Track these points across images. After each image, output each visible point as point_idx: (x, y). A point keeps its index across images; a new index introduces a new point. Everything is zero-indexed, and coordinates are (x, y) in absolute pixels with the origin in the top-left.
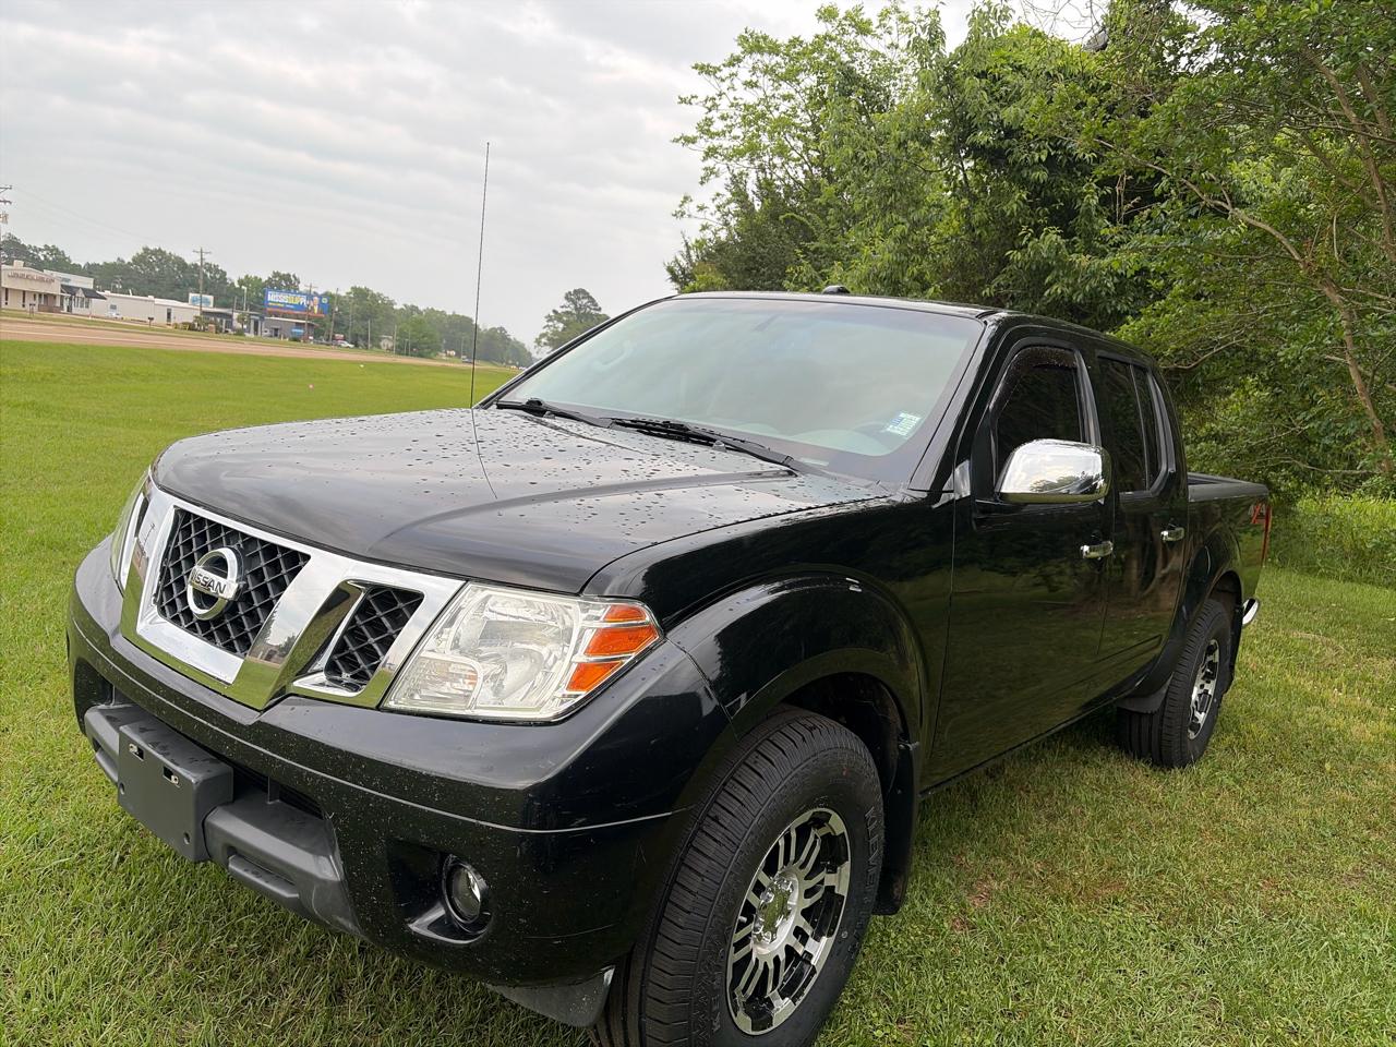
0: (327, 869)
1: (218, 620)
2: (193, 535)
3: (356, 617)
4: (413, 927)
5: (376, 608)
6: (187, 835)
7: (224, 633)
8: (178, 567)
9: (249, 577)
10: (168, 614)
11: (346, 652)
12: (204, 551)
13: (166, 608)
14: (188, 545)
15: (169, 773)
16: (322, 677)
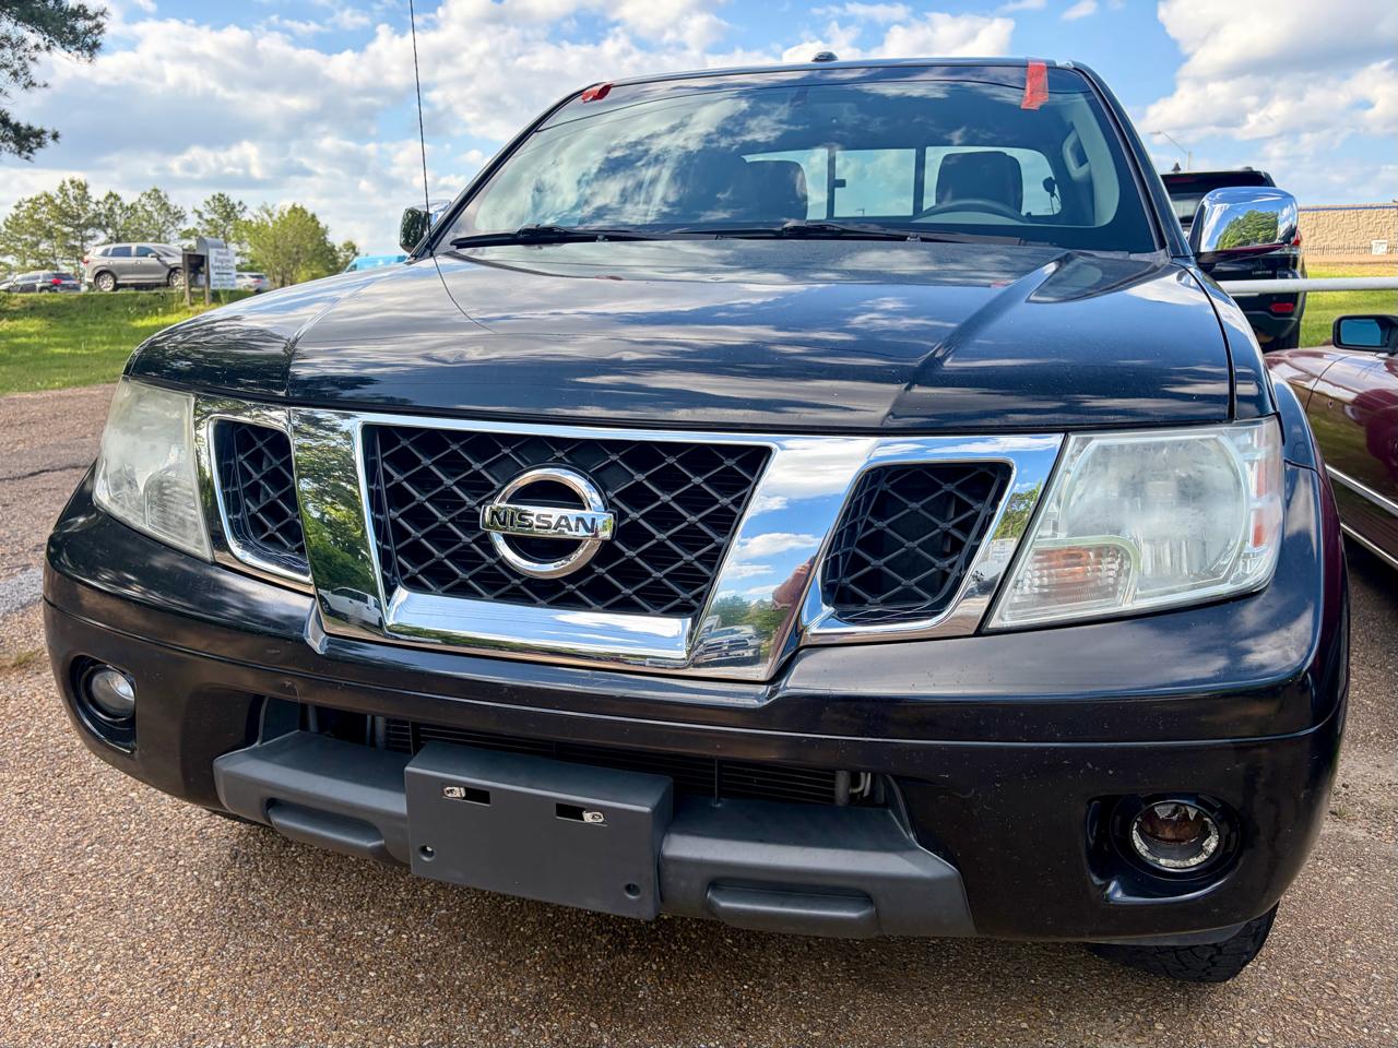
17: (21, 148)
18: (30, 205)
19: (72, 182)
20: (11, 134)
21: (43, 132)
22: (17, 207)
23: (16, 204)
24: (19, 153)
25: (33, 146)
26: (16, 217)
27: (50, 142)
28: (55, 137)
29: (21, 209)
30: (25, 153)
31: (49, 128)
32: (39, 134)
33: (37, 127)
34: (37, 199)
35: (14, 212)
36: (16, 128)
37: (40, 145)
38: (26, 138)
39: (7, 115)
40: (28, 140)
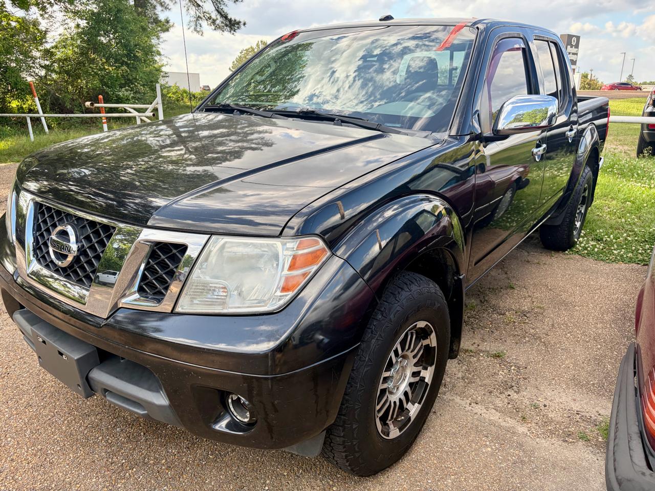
0: (160, 399)
1: (71, 266)
2: (46, 216)
3: (150, 260)
4: (217, 427)
5: (161, 255)
6: (79, 385)
7: (75, 272)
8: (42, 235)
9: (83, 240)
10: (43, 264)
11: (148, 281)
12: (54, 226)
13: (41, 259)
14: (45, 222)
15: (61, 354)
16: (137, 296)
17: (231, 29)
18: (245, 52)
19: (262, 42)
20: (228, 23)
21: (240, 22)
22: (241, 53)
23: (241, 51)
24: (230, 32)
25: (236, 28)
26: (240, 57)
27: (242, 26)
28: (244, 24)
29: (242, 54)
30: (232, 32)
31: (242, 21)
32: (239, 23)
33: (238, 20)
34: (248, 49)
35: (240, 55)
36: (230, 20)
37: (238, 28)
38: (234, 25)
39: (227, 14)
40: (234, 26)
